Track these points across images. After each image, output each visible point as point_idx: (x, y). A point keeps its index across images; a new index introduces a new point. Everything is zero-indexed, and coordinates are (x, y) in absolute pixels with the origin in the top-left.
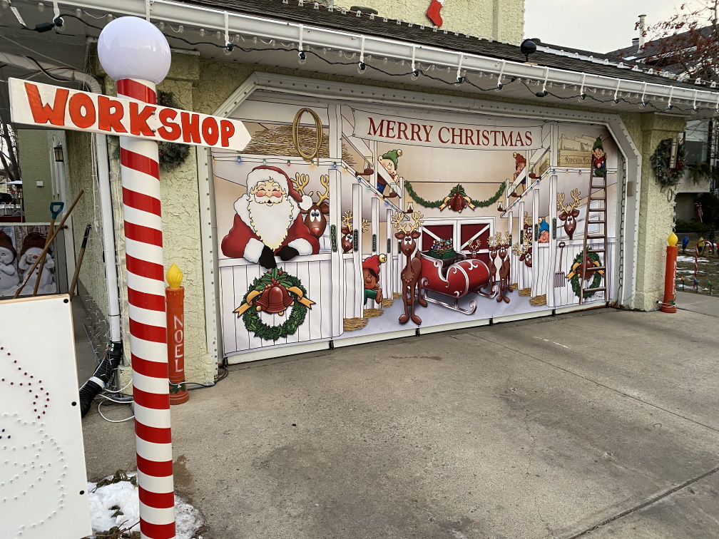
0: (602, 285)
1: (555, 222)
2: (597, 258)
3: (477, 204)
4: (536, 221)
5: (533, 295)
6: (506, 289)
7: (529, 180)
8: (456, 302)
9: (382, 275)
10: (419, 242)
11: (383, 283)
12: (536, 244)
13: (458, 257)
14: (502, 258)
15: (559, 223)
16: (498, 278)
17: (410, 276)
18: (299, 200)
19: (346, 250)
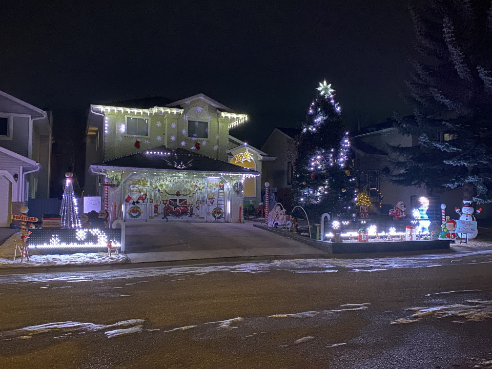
1: (206, 200)
2: (221, 209)
3: (183, 195)
4: (201, 199)
5: (200, 216)
6: (191, 215)
7: (198, 190)
8: (177, 216)
9: (159, 208)
10: (168, 202)
11: (158, 210)
12: (200, 205)
13: (178, 206)
14: (191, 207)
15: (208, 200)
16: (189, 211)
17: (166, 209)
18: (141, 193)
19: (150, 203)
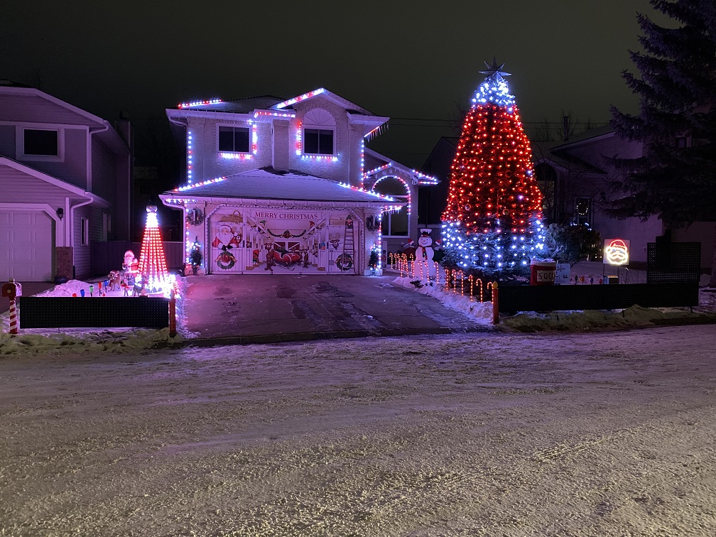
0: (353, 266)
1: (328, 243)
2: (349, 257)
4: (319, 242)
5: (319, 266)
7: (316, 230)
9: (259, 255)
10: (272, 247)
11: (260, 258)
12: (319, 250)
13: (287, 252)
14: (305, 253)
16: (303, 260)
17: (269, 256)
18: (233, 233)
19: (248, 247)
